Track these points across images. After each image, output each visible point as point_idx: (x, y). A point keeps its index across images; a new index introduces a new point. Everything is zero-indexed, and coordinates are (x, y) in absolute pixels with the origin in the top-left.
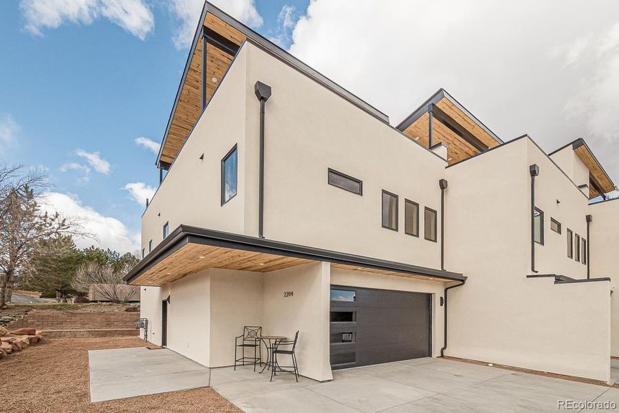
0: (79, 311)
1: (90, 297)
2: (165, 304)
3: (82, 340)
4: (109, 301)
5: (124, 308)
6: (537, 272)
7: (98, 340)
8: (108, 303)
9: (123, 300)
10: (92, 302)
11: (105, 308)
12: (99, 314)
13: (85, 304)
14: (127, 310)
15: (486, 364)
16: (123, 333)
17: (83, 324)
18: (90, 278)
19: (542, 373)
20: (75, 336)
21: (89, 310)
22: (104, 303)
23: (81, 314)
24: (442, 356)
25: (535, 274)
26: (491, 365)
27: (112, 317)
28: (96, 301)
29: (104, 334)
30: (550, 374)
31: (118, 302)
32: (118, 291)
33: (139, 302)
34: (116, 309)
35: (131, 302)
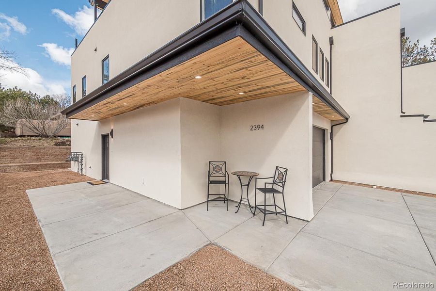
0: (8, 146)
1: (18, 132)
2: (105, 138)
3: (12, 175)
4: (38, 136)
5: (53, 143)
6: (404, 113)
7: (30, 174)
8: (37, 138)
9: (51, 135)
10: (19, 136)
11: (35, 143)
12: (29, 148)
13: (13, 139)
14: (56, 144)
15: (371, 186)
16: (54, 167)
17: (13, 159)
18: (18, 114)
19: (414, 193)
20: (5, 171)
21: (18, 144)
22: (33, 138)
23: (11, 148)
24: (332, 180)
25: (404, 115)
26: (375, 187)
27: (42, 151)
28: (24, 136)
29: (35, 168)
30: (421, 193)
31: (47, 137)
32: (47, 127)
33: (70, 136)
34: (45, 143)
35: (61, 137)
